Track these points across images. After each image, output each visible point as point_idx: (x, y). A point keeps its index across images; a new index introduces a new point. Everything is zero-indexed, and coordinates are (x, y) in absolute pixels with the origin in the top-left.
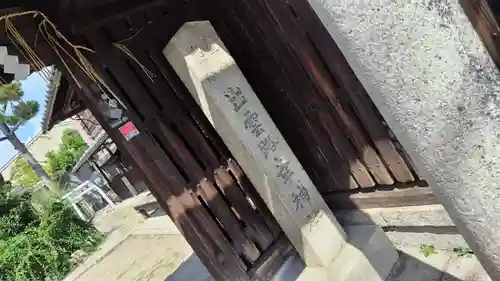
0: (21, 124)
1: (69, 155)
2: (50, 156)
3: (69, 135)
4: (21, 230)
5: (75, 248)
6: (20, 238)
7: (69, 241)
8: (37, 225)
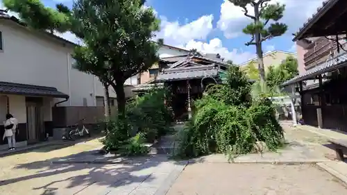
0: (269, 38)
1: (282, 73)
2: (270, 68)
3: (290, 60)
4: (237, 104)
5: (262, 139)
6: (234, 109)
7: (262, 132)
8: (248, 106)
